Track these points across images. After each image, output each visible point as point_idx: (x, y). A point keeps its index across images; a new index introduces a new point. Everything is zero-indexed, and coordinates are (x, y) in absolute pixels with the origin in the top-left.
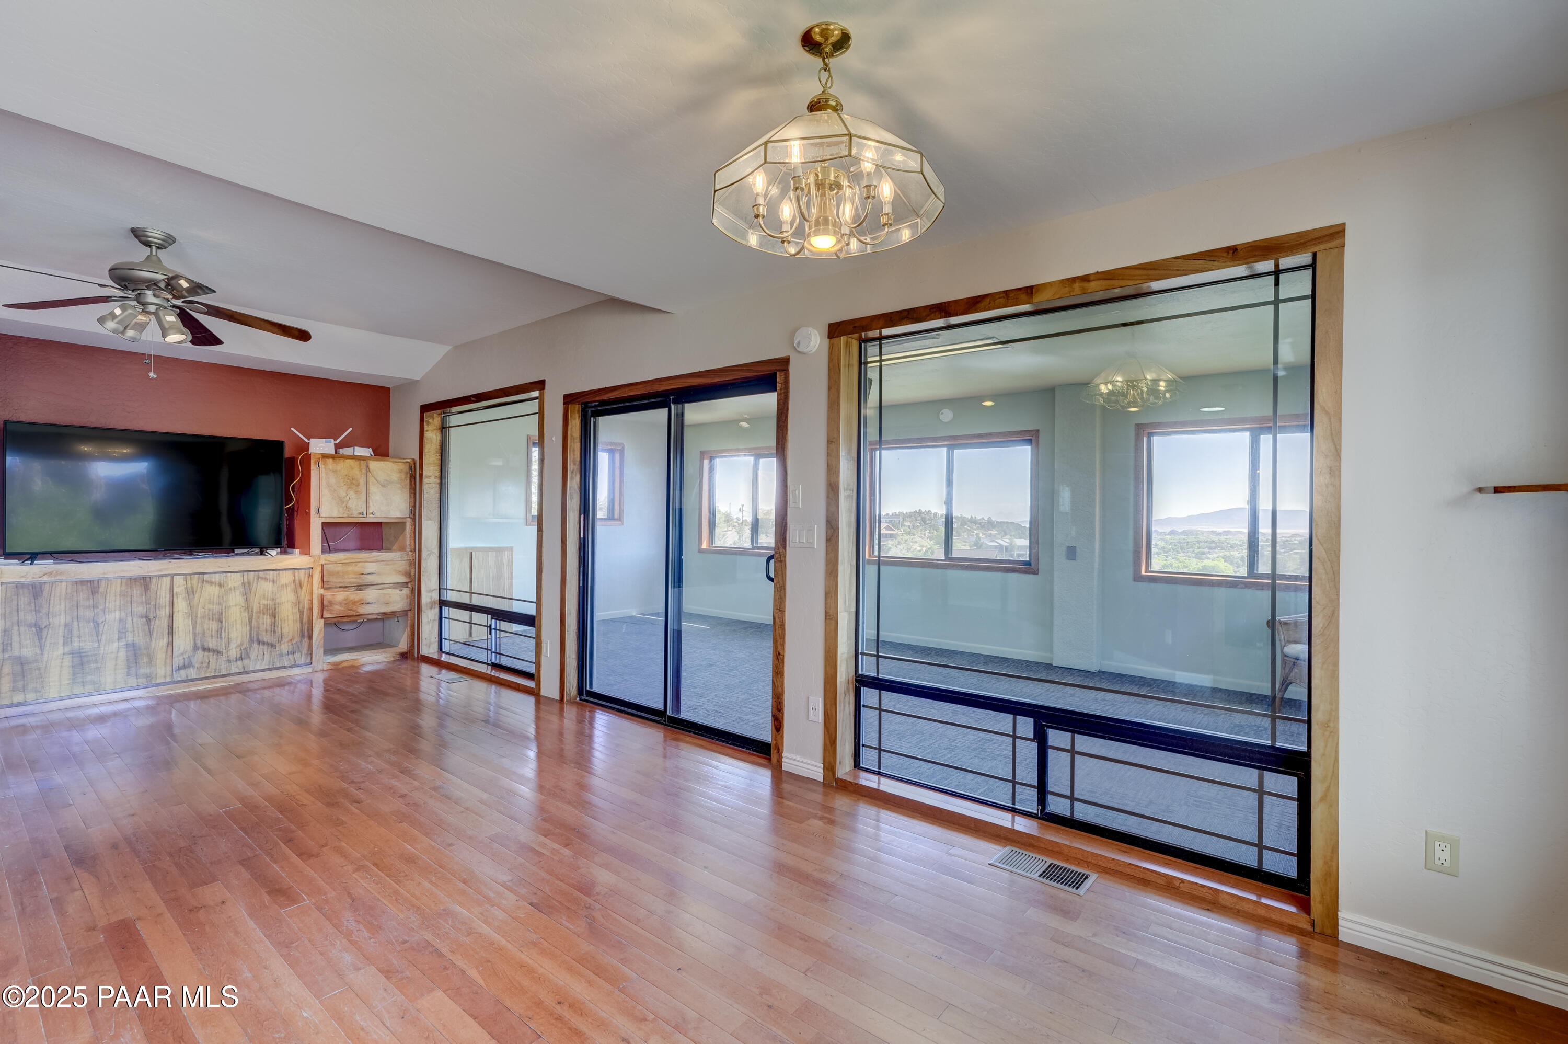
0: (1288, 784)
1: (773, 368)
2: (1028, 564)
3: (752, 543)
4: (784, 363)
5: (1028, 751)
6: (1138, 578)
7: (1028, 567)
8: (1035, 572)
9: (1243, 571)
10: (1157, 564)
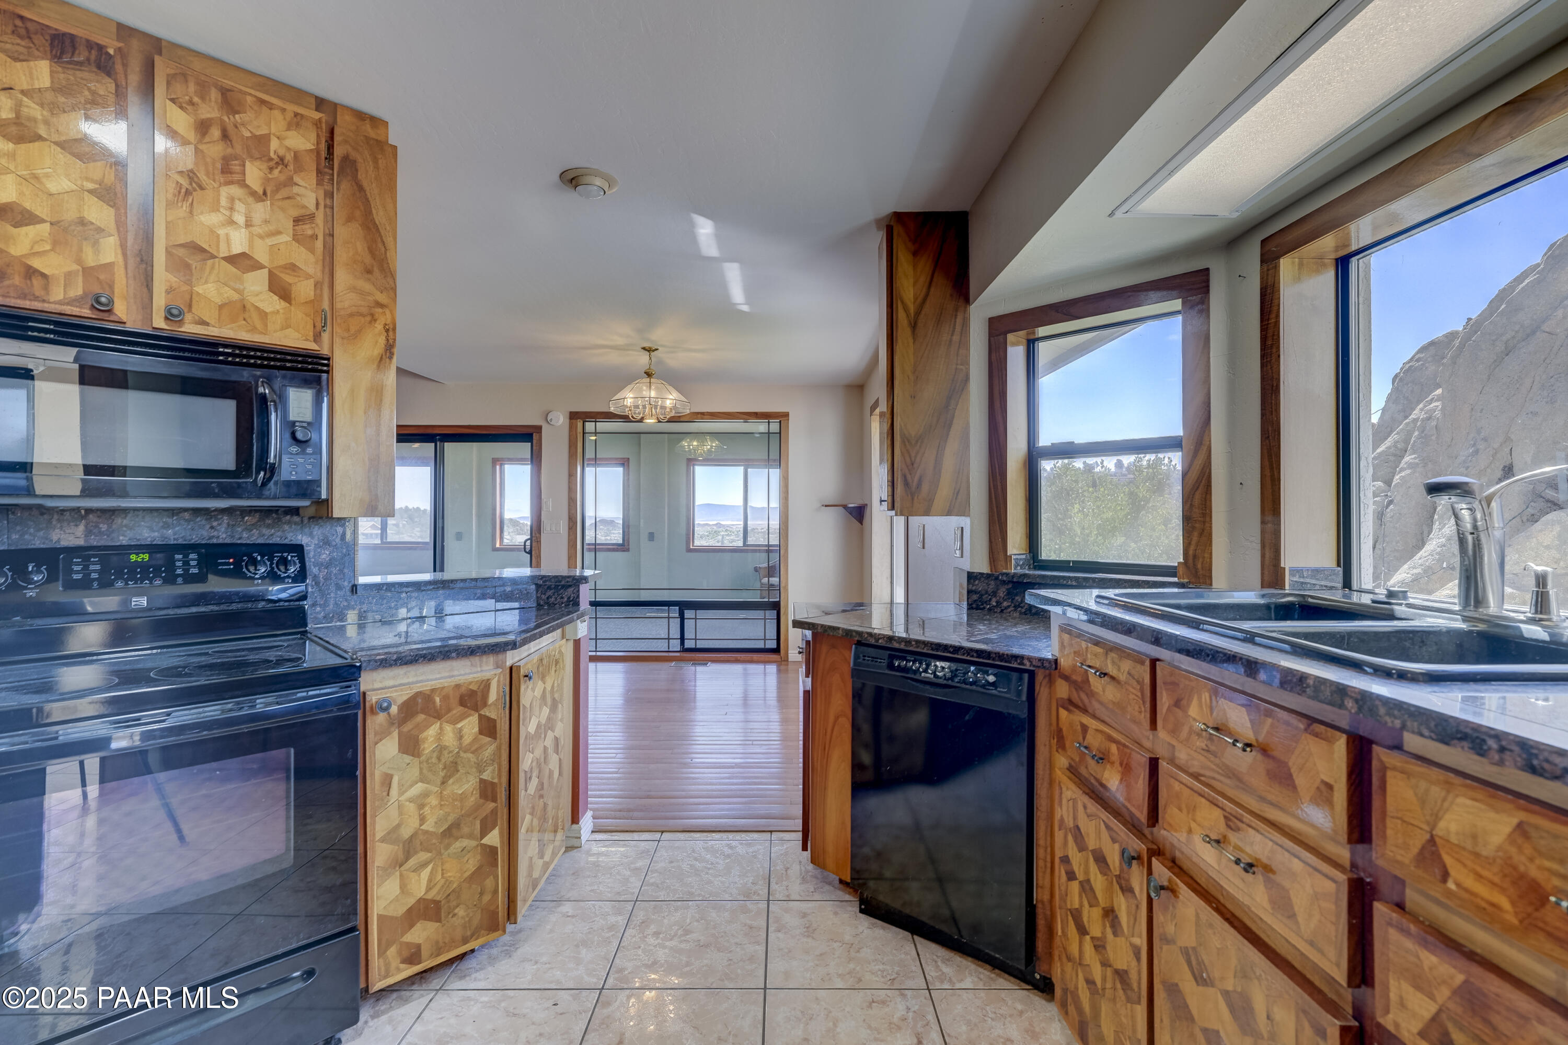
0: (772, 614)
1: (530, 431)
2: (622, 545)
3: (382, 539)
4: (539, 429)
5: (675, 624)
6: (689, 550)
7: (623, 547)
8: (628, 550)
9: (740, 544)
10: (698, 543)
